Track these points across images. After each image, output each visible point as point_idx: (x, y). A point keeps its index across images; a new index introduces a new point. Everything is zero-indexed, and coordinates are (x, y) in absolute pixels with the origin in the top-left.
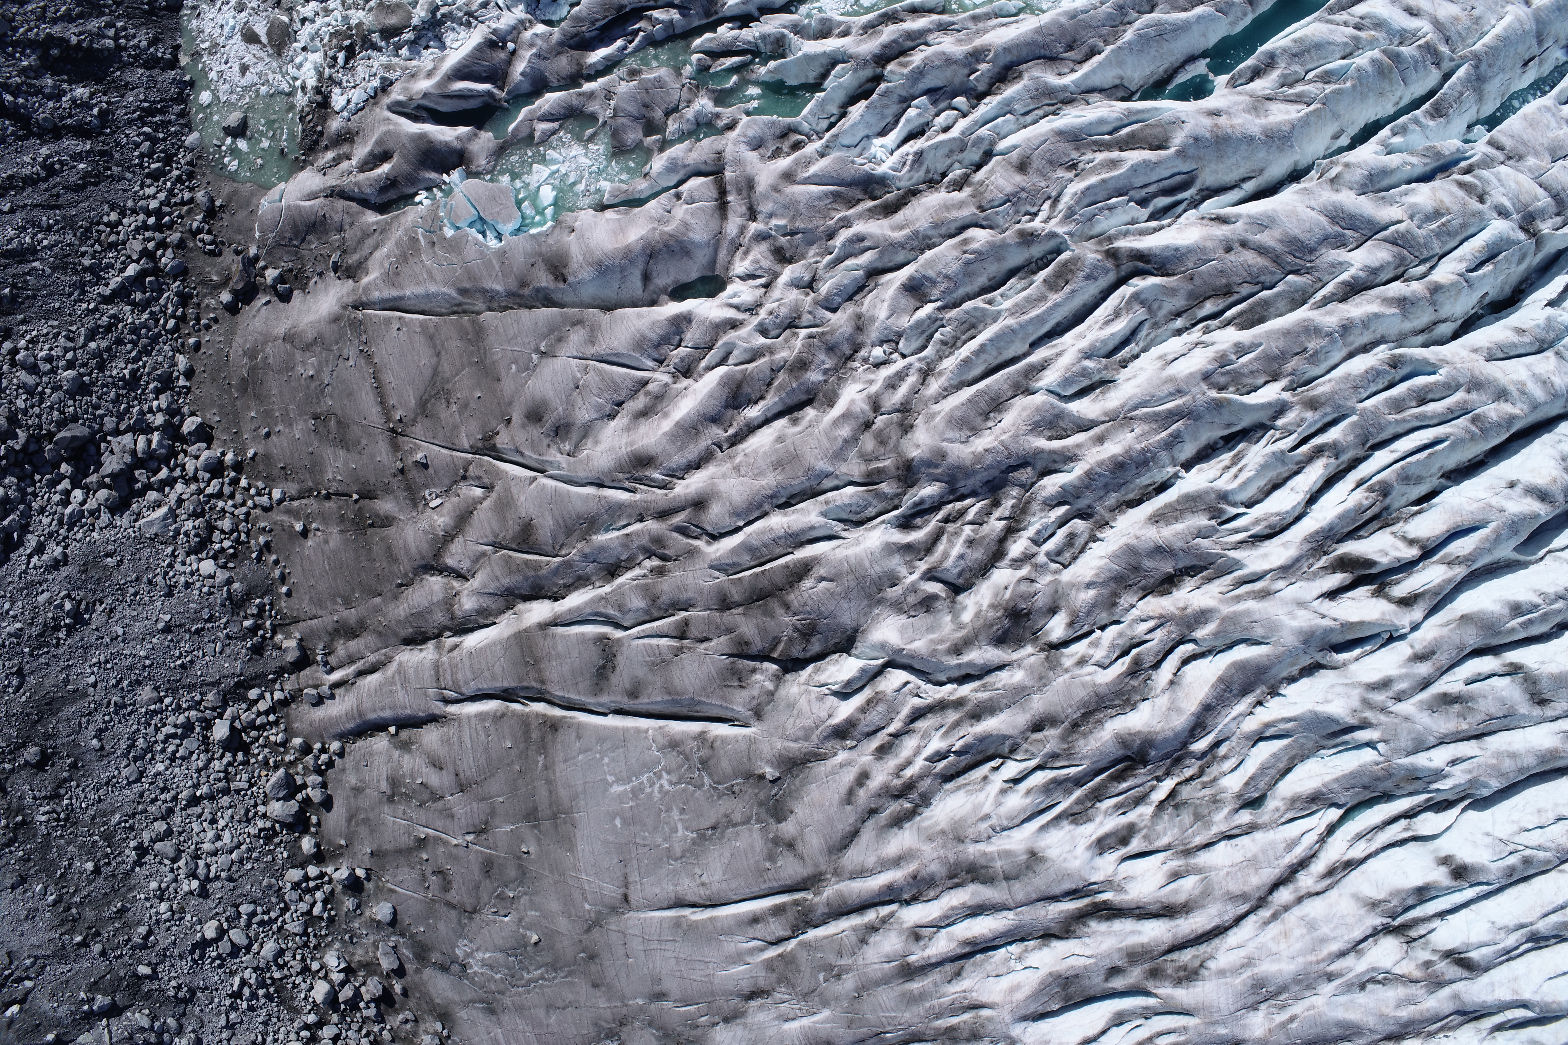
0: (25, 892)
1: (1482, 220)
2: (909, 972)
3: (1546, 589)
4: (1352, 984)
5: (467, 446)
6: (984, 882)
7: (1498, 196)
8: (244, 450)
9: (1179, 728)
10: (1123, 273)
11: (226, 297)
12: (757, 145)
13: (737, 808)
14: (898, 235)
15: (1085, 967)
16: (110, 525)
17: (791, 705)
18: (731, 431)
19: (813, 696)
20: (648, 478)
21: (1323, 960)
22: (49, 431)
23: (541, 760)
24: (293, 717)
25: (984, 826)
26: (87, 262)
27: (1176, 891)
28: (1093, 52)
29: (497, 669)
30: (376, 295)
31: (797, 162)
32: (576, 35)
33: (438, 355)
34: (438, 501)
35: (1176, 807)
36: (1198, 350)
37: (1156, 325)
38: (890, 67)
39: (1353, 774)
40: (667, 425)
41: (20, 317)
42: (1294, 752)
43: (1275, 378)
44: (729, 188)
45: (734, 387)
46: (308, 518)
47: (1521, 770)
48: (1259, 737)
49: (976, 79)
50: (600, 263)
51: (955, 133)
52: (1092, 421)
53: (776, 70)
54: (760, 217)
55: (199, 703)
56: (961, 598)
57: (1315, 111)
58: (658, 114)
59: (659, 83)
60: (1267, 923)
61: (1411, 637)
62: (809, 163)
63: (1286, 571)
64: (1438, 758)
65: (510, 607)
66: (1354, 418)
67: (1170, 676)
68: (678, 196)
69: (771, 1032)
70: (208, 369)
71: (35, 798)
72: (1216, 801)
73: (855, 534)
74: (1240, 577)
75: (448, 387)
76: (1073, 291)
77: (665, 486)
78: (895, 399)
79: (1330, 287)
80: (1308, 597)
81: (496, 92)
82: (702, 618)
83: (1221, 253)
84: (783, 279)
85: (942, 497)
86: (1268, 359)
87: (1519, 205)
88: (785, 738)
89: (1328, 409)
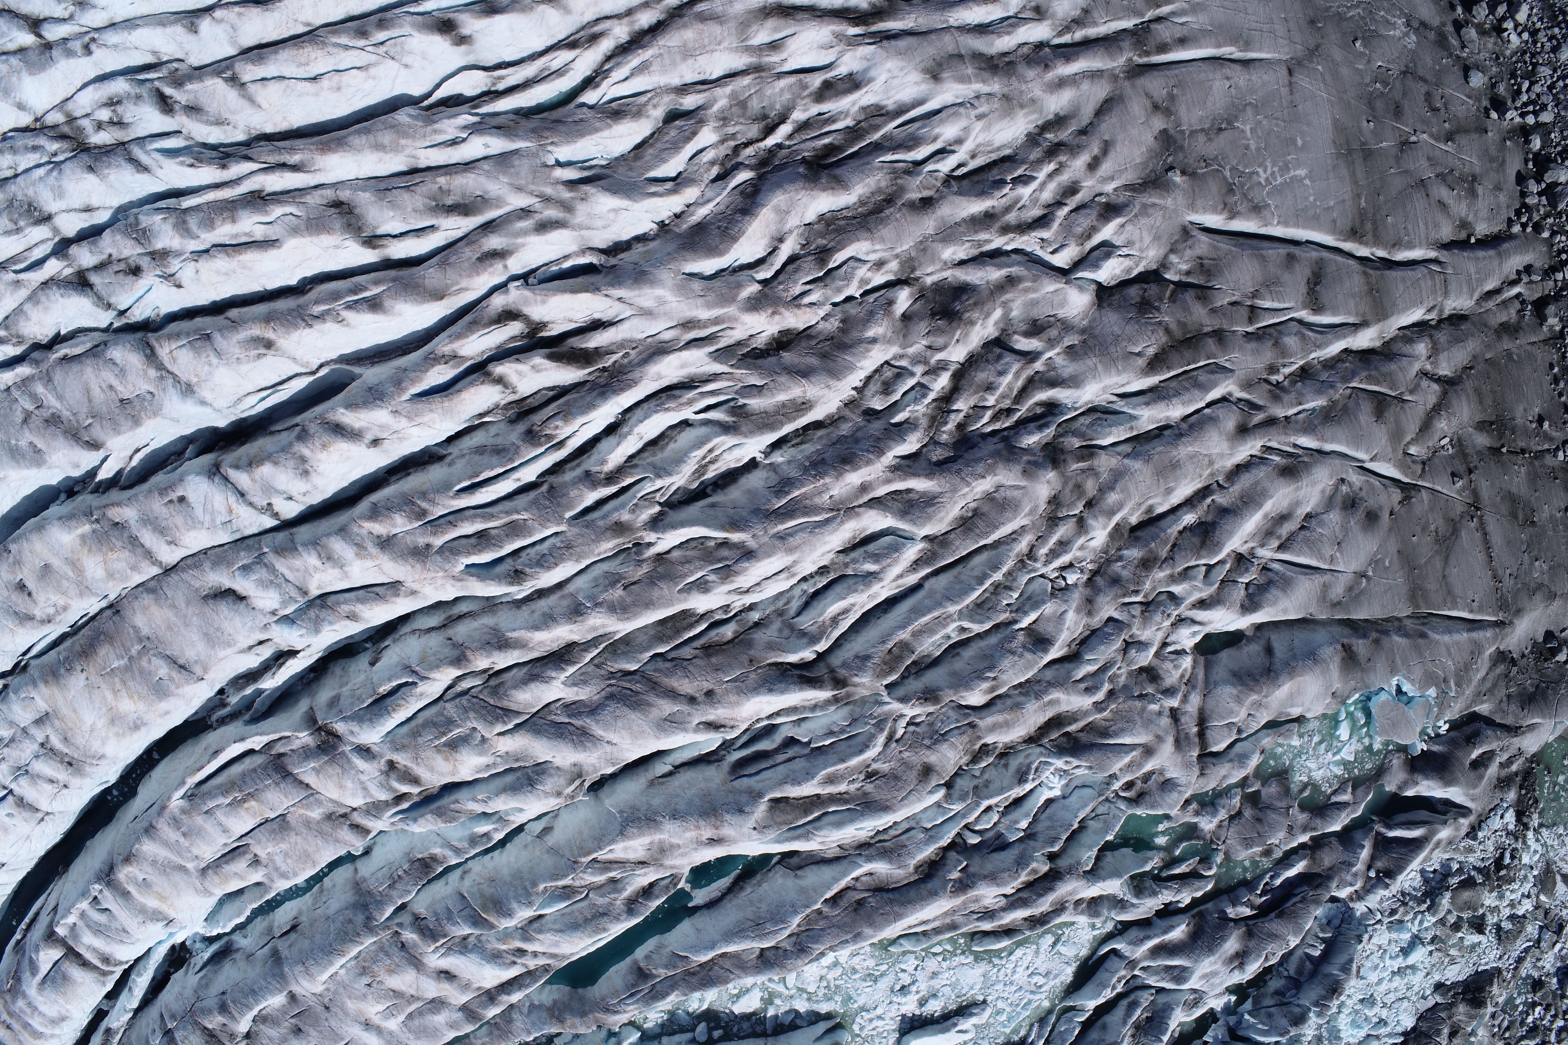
1: (392, 742)
3: (333, 328)
5: (1423, 491)
6: (981, 55)
7: (369, 769)
9: (778, 193)
10: (825, 664)
12: (1167, 785)
13: (1202, 146)
14: (1053, 696)
17: (1156, 238)
18: (1209, 500)
19: (1137, 245)
20: (1282, 457)
23: (1363, 204)
25: (983, 109)
27: (776, 30)
28: (834, 900)
29: (1401, 288)
30: (1487, 635)
31: (1140, 766)
32: (1316, 888)
34: (1443, 442)
35: (765, 117)
36: (748, 584)
37: (780, 613)
38: (1045, 868)
39: (582, 134)
40: (1270, 507)
42: (639, 163)
43: (660, 557)
44: (1196, 740)
45: (1208, 543)
46: (1539, 432)
47: (366, 130)
48: (678, 182)
49: (961, 863)
50: (1316, 662)
51: (982, 807)
52: (873, 508)
53: (1146, 861)
54: (1169, 712)
56: (997, 334)
57: (589, 853)
58: (1248, 813)
59: (1247, 843)
61: (507, 278)
62: (1129, 766)
63: (660, 350)
64: (478, 148)
65: (1387, 344)
66: (568, 515)
67: (782, 247)
68: (1239, 731)
72: (724, 119)
73: (1103, 399)
74: (711, 344)
75: (1436, 547)
76: (884, 642)
77: (1268, 449)
78: (1062, 531)
79: (589, 657)
80: (635, 321)
81: (1383, 830)
82: (1237, 324)
83: (718, 690)
84: (1153, 650)
85: (1017, 433)
86: (670, 577)
87: (341, 762)
88: (1163, 208)
89: (601, 523)
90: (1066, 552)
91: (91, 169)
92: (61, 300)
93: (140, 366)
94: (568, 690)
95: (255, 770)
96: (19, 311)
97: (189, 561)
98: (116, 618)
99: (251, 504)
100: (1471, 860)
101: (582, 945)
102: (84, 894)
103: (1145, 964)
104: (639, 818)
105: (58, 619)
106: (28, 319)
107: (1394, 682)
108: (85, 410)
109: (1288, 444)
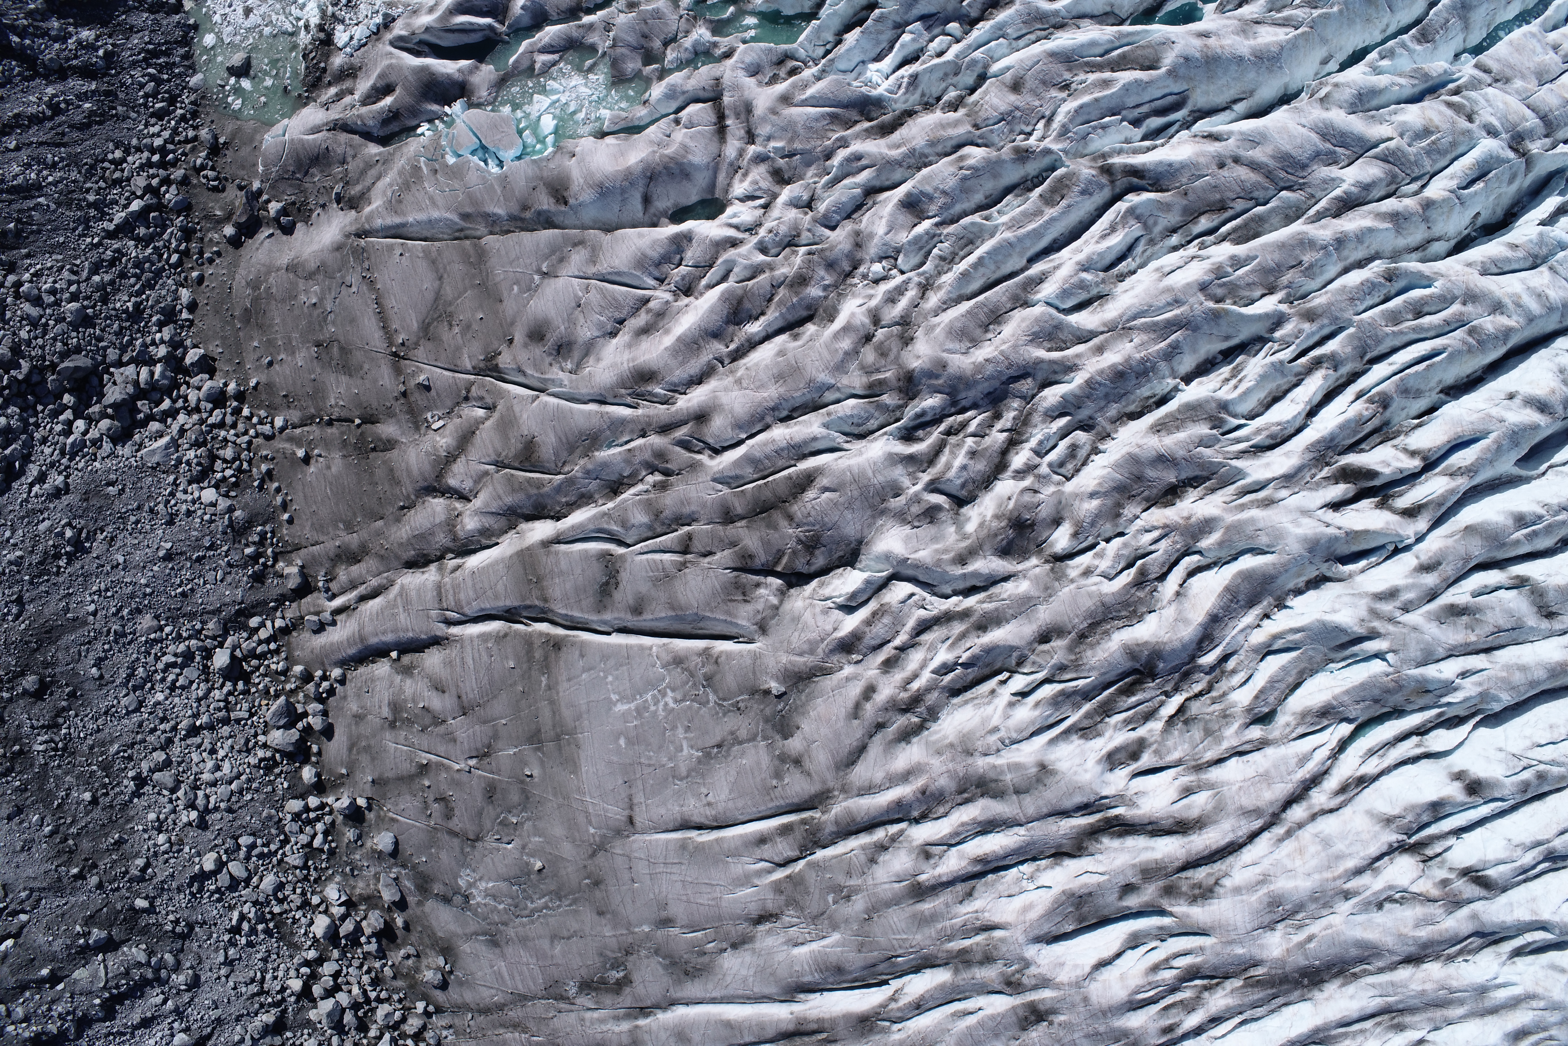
0: (21, 823)
1: (1471, 139)
2: (920, 892)
3: (1549, 500)
4: (1369, 903)
5: (469, 367)
6: (994, 796)
7: (1486, 116)
8: (247, 380)
9: (1187, 638)
10: (1118, 190)
11: (229, 230)
12: (754, 71)
13: (742, 725)
14: (895, 153)
15: (1099, 885)
16: (112, 454)
17: (796, 619)
18: (732, 346)
19: (818, 610)
20: (650, 393)
21: (1339, 877)
22: (52, 362)
23: (544, 680)
24: (294, 645)
25: (993, 739)
26: (91, 198)
27: (1188, 807)
29: (500, 587)
30: (378, 223)
31: (794, 86)
33: (441, 278)
34: (441, 423)
35: (1186, 722)
36: (1194, 263)
37: (1152, 242)
39: (1363, 686)
40: (668, 340)
41: (24, 251)
42: (1303, 665)
43: (1271, 291)
44: (727, 112)
45: (735, 302)
46: (310, 445)
47: (1532, 684)
48: (1268, 651)
49: (969, 5)
50: (601, 186)
51: (949, 56)
52: (1093, 332)
54: (758, 140)
55: (200, 632)
56: (964, 510)
57: (1303, 34)
58: (657, 44)
59: (656, 15)
60: (1281, 840)
61: (1416, 548)
62: (806, 86)
63: (1289, 479)
64: (1448, 670)
65: (512, 527)
66: (1352, 330)
67: (1176, 587)
68: (677, 122)
69: (781, 957)
70: (211, 301)
71: (32, 727)
72: (1225, 716)
73: (857, 445)
74: (1243, 487)
75: (451, 309)
76: (1069, 206)
77: (667, 402)
78: (895, 312)
79: (1323, 203)
80: (1312, 506)
81: (497, 25)
82: (706, 532)
83: (1214, 169)
84: (781, 200)
85: (943, 409)
86: (1264, 272)
87: (1507, 125)
88: (790, 651)
89: (1326, 321)
90: (887, 293)
94: (1338, 176)
109: (643, 407)
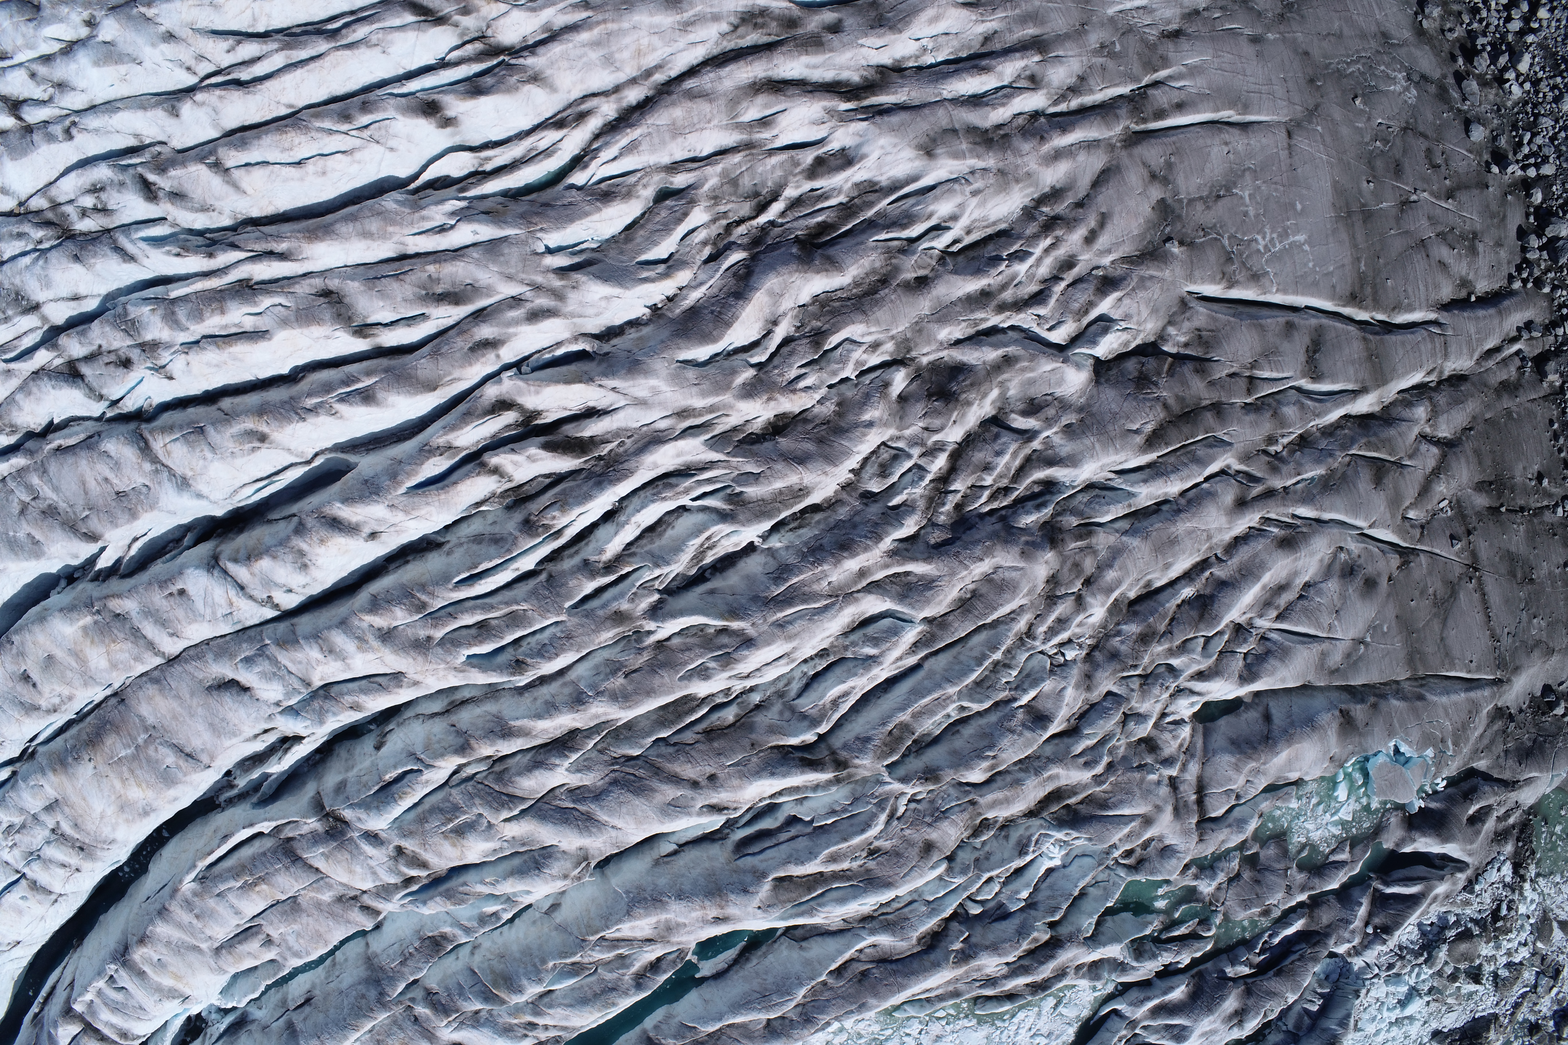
1: (400, 828)
2: (1036, 45)
3: (326, 420)
5: (1422, 555)
6: (976, 129)
7: (378, 855)
9: (772, 275)
10: (826, 745)
12: (1167, 851)
13: (1200, 215)
14: (1053, 770)
17: (1154, 311)
18: (1207, 574)
19: (1135, 319)
20: (1281, 528)
21: (598, 23)
23: (1363, 268)
25: (978, 184)
27: (766, 106)
28: (839, 972)
29: (1401, 352)
30: (1484, 694)
31: (1139, 835)
32: (1315, 944)
34: (1442, 505)
35: (757, 194)
36: (749, 669)
37: (781, 694)
38: (1045, 937)
39: (571, 219)
40: (1268, 578)
42: (630, 246)
43: (660, 645)
44: (1195, 807)
45: (1206, 615)
46: (1538, 490)
48: (671, 264)
49: (963, 933)
50: (1314, 728)
51: (984, 878)
52: (870, 592)
53: (1146, 925)
54: (1168, 781)
56: (995, 412)
57: (597, 932)
58: (1246, 875)
59: (1246, 904)
60: (658, 67)
61: (499, 366)
62: (1129, 836)
63: (655, 439)
64: (466, 234)
65: (1386, 408)
66: (568, 604)
67: (776, 330)
68: (1237, 796)
72: (715, 198)
73: (1100, 476)
74: (707, 432)
75: (1435, 610)
76: (884, 724)
77: (1266, 520)
78: (1061, 609)
79: (591, 744)
80: (630, 411)
81: (1381, 887)
82: (1235, 397)
83: (721, 774)
84: (1151, 723)
85: (1015, 513)
86: (670, 664)
87: (349, 847)
88: (1161, 280)
89: (601, 613)
90: (1065, 630)
91: (77, 258)
92: (52, 391)
93: (134, 460)
94: (572, 776)
95: (264, 854)
96: (10, 399)
97: (191, 652)
98: (121, 707)
99: (251, 597)
100: (1468, 911)
101: (592, 1018)
102: (100, 973)
103: (1146, 1023)
104: (645, 899)
105: (64, 708)
106: (20, 409)
107: (1392, 744)
108: (81, 502)
109: (1287, 516)
